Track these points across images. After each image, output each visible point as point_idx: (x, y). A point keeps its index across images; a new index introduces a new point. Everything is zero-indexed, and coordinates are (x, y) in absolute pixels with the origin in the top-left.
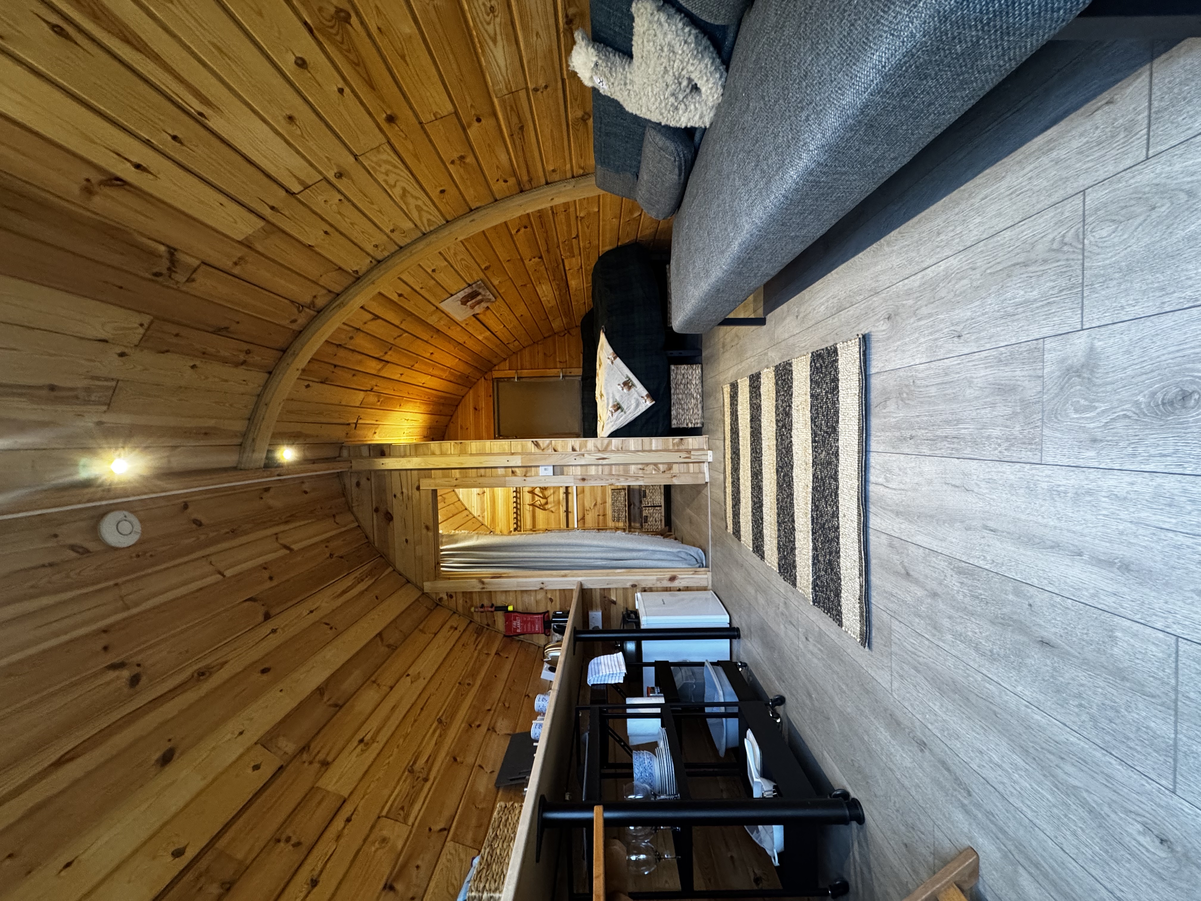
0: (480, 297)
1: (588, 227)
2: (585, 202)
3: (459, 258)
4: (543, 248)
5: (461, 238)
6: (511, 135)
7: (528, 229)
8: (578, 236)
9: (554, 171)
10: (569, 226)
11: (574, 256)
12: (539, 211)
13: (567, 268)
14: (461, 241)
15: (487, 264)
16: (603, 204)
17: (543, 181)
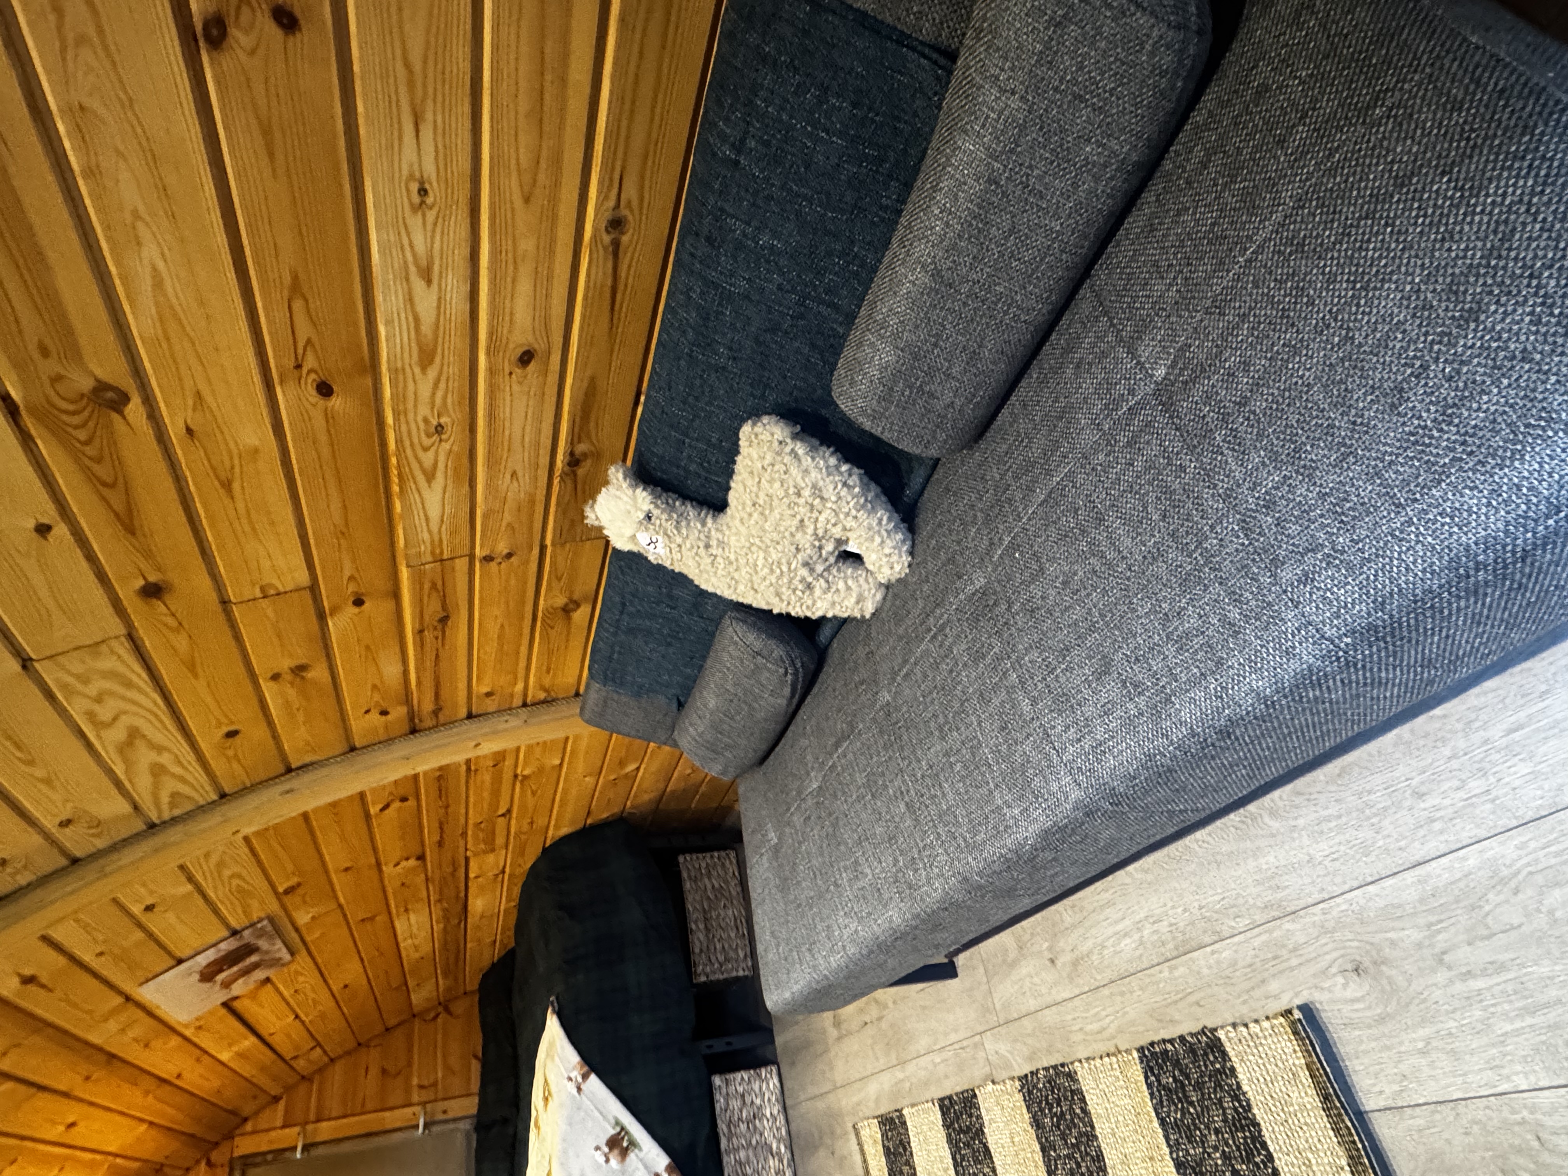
0: (254, 958)
1: (534, 793)
2: (538, 751)
3: (227, 873)
4: (430, 837)
5: (248, 830)
6: (420, 632)
7: (409, 803)
8: (509, 811)
9: (489, 695)
10: (496, 793)
11: (493, 850)
12: (441, 768)
13: (472, 875)
14: (246, 839)
15: (294, 881)
16: (573, 752)
17: (463, 712)
